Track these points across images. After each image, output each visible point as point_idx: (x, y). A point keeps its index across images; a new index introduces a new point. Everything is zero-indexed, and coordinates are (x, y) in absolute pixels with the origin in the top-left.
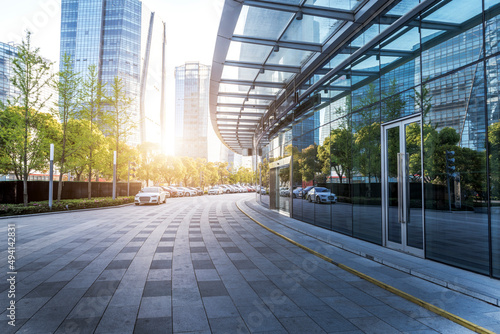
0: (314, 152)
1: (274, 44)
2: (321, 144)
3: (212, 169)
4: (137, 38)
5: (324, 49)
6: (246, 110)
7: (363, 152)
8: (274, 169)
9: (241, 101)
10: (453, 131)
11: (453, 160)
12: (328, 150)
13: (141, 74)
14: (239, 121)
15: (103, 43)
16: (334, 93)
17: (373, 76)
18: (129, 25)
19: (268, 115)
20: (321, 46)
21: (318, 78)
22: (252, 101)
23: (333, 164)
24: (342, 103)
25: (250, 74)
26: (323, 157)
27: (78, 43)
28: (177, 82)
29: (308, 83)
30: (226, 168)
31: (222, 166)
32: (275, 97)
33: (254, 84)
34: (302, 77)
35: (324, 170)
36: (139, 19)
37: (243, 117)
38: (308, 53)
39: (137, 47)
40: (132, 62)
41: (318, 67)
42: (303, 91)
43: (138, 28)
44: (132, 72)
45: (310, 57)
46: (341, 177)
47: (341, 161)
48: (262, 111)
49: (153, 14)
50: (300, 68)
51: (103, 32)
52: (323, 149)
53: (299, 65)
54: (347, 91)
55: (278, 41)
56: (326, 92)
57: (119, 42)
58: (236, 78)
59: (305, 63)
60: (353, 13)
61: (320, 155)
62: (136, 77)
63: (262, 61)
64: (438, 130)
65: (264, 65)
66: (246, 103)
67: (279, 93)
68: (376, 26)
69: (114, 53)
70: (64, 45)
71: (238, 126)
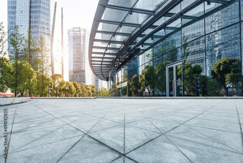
0: (137, 78)
1: (119, 24)
2: (140, 73)
3: (88, 89)
4: (49, 15)
5: (142, 26)
6: (106, 56)
7: (159, 78)
8: (119, 89)
9: (103, 51)
10: (199, 66)
11: (199, 82)
12: (144, 77)
13: (51, 33)
14: (102, 61)
15: (30, 17)
16: (146, 47)
17: (163, 38)
18: (44, 8)
19: (116, 58)
20: (140, 25)
21: (139, 39)
22: (108, 51)
23: (146, 85)
24: (150, 52)
25: (108, 37)
26: (141, 81)
27: (17, 17)
28: (69, 37)
29: (134, 41)
30: (95, 88)
31: (93, 87)
32: (119, 49)
33: (110, 42)
34: (132, 39)
35: (142, 88)
36: (49, 5)
37: (104, 60)
38: (135, 28)
39: (48, 20)
40: (46, 27)
41: (139, 34)
42: (133, 46)
43: (49, 10)
44: (46, 32)
45: (135, 30)
46: (149, 92)
47: (150, 83)
48: (113, 56)
49: (56, 3)
50: (131, 34)
51: (30, 12)
52: (141, 76)
53: (130, 33)
54: (152, 46)
55: (121, 23)
56: (142, 46)
57: (39, 17)
58: (100, 39)
59: (133, 32)
60: (154, 12)
61: (140, 80)
62: (48, 34)
63: (114, 31)
64: (193, 65)
65: (115, 33)
66: (106, 52)
67: (121, 46)
68: (163, 17)
69: (36, 22)
70: (10, 18)
71: (102, 64)
